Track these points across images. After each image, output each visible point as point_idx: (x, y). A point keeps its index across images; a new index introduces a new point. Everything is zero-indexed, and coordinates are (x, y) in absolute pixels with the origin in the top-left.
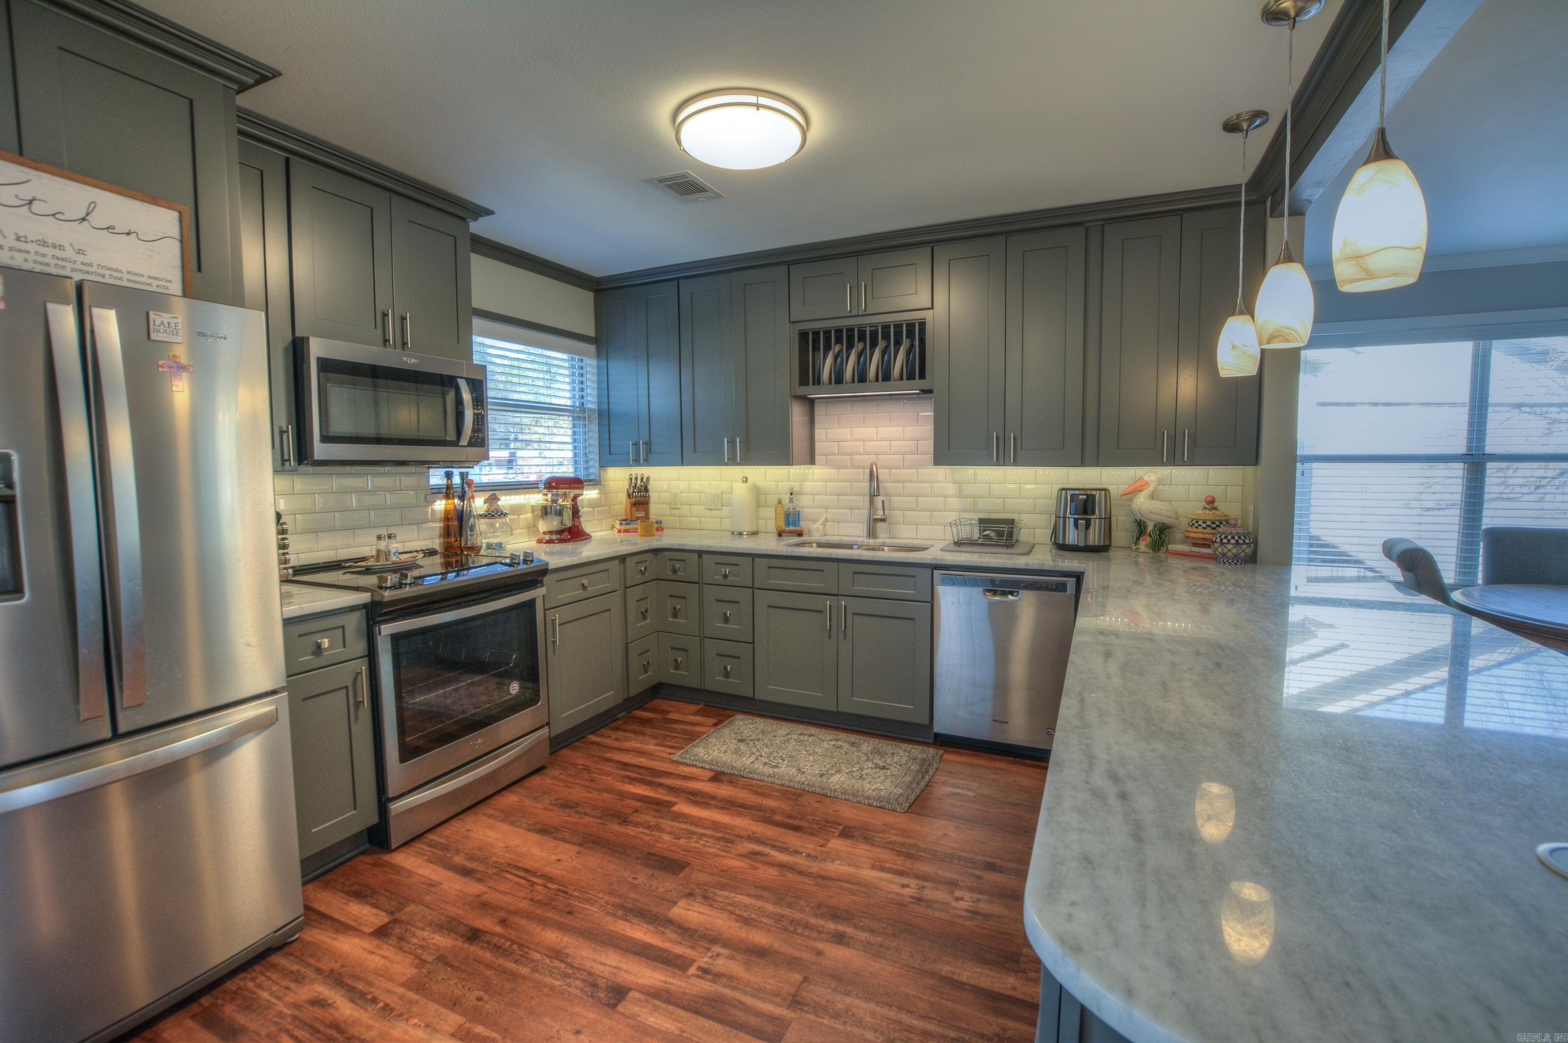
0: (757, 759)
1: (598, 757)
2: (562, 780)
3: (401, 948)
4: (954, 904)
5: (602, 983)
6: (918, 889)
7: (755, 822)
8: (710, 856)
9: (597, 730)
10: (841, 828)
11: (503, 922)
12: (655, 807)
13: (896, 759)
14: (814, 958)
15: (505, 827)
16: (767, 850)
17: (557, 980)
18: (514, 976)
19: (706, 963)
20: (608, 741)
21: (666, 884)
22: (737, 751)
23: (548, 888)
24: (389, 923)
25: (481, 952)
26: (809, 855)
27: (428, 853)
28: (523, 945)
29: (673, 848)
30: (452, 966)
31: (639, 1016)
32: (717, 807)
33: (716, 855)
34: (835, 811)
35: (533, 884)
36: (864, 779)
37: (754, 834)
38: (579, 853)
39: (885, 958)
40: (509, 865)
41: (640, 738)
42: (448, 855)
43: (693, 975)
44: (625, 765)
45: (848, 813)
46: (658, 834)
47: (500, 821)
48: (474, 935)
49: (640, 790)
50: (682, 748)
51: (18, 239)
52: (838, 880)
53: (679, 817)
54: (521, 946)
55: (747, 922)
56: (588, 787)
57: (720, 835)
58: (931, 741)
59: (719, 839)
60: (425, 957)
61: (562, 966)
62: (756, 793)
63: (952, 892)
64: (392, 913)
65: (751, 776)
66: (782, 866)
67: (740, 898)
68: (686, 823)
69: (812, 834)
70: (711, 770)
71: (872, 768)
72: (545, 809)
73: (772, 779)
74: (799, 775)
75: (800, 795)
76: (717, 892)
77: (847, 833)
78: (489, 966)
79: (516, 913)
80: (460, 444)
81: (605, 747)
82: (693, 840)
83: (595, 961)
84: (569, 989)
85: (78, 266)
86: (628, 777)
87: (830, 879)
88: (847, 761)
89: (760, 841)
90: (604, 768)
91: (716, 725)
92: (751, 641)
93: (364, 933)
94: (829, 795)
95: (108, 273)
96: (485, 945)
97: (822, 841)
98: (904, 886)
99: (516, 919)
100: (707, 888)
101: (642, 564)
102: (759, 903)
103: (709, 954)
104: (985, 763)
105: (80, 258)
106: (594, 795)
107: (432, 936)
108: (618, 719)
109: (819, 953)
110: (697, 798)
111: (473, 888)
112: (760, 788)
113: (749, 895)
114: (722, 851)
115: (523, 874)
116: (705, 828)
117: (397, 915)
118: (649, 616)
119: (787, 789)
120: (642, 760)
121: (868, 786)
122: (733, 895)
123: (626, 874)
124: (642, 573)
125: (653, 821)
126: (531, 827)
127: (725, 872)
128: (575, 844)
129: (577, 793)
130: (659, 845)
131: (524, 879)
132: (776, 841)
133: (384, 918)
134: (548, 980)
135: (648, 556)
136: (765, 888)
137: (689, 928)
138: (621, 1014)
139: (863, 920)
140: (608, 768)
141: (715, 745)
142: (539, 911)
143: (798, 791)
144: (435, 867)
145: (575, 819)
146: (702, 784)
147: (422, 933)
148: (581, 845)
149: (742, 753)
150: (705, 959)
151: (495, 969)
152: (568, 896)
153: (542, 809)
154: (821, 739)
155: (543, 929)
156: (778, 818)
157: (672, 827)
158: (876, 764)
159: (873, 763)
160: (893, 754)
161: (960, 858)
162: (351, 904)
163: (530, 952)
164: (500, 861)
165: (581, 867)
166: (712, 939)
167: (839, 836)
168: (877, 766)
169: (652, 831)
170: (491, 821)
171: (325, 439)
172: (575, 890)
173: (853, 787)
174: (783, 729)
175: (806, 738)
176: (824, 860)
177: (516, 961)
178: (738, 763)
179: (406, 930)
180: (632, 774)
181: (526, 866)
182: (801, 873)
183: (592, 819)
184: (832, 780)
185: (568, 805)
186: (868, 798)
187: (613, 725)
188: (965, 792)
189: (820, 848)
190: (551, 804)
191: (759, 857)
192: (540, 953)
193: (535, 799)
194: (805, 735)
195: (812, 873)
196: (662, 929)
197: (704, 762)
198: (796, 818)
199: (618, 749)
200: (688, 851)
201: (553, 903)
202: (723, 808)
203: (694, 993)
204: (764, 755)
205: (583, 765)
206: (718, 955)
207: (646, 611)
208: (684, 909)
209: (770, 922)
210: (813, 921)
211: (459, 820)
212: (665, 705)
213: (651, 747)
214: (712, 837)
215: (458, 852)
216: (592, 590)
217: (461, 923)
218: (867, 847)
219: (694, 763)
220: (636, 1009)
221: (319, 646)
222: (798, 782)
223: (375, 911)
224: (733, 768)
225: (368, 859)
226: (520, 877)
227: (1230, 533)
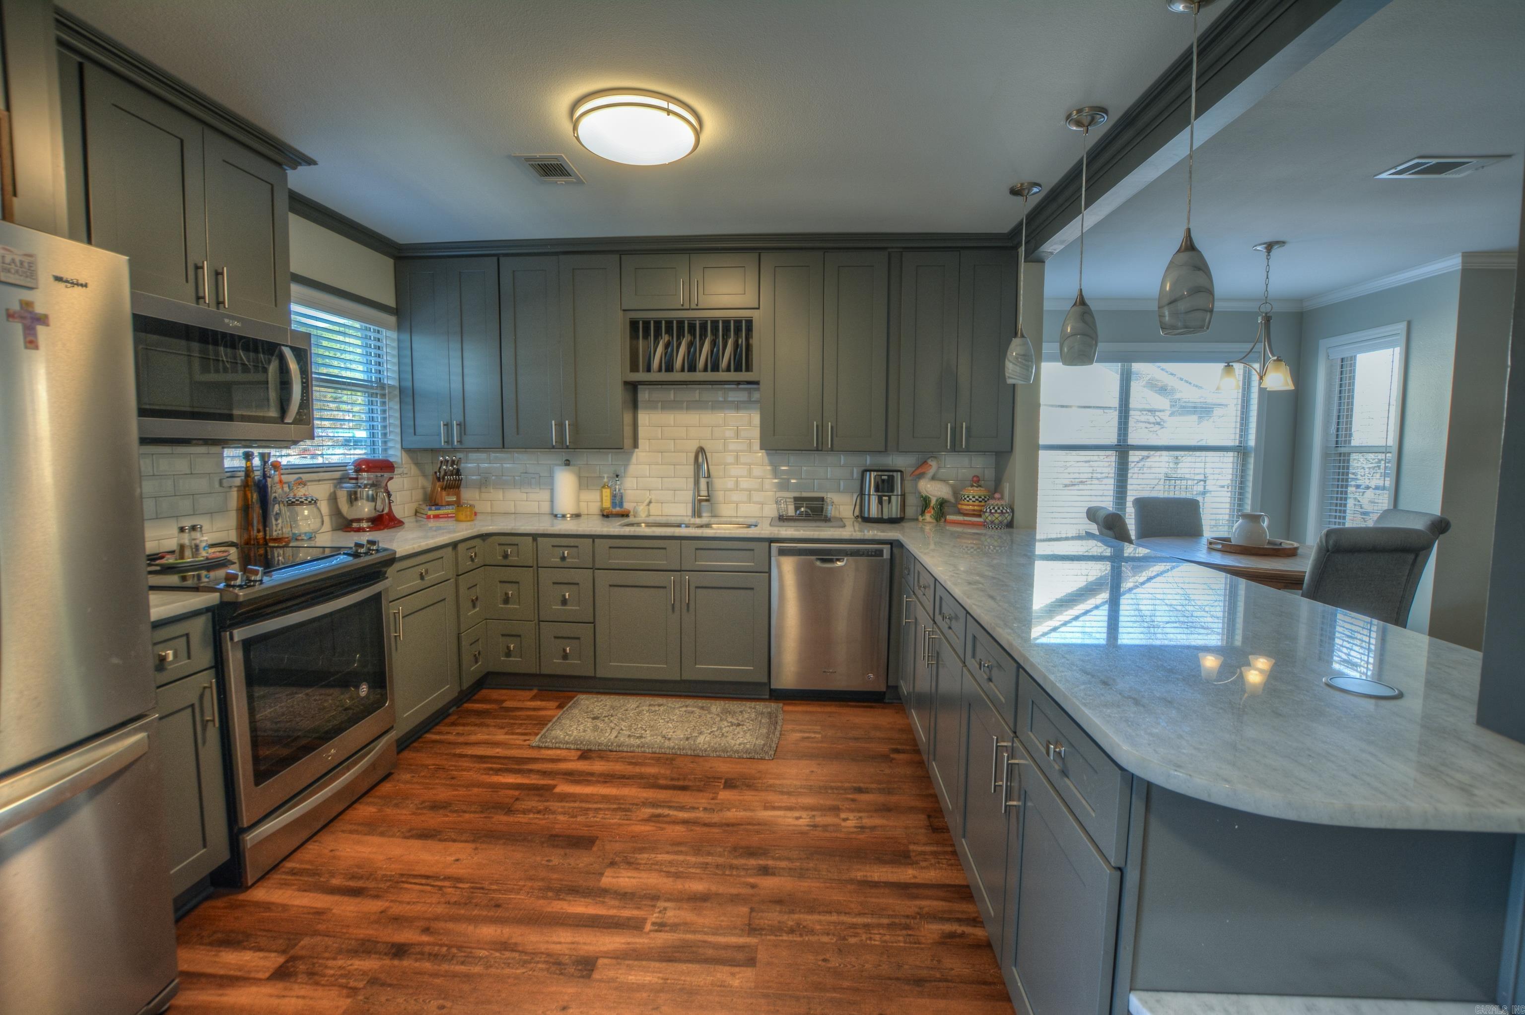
0: (619, 733)
1: (447, 754)
2: (417, 783)
3: (317, 983)
4: (843, 824)
5: (566, 960)
6: (810, 818)
7: (642, 790)
8: (615, 827)
9: (431, 729)
10: (723, 781)
11: (426, 930)
12: (536, 792)
13: (746, 716)
14: (750, 891)
15: (376, 840)
16: (666, 811)
17: (517, 969)
18: (468, 977)
19: (656, 918)
20: (451, 738)
21: (583, 860)
22: (595, 728)
23: (460, 888)
24: (287, 962)
25: (417, 964)
26: (705, 809)
27: (296, 882)
28: (462, 947)
29: (573, 826)
30: (390, 985)
31: (617, 978)
32: (598, 782)
33: (620, 825)
34: (711, 768)
35: (441, 888)
36: (727, 737)
37: (647, 799)
38: (476, 849)
39: (809, 878)
40: (402, 875)
41: (484, 729)
42: (322, 879)
43: (651, 931)
44: (482, 759)
45: (724, 768)
46: (551, 816)
47: (365, 834)
48: (399, 951)
49: (510, 779)
50: (537, 734)
52: (742, 825)
53: (563, 797)
54: (460, 948)
55: (677, 876)
56: (451, 785)
57: (615, 806)
58: (767, 697)
59: (614, 810)
60: (352, 984)
61: (516, 955)
62: (630, 763)
63: (838, 816)
64: (284, 952)
65: (621, 749)
66: (685, 822)
67: (661, 857)
68: (575, 801)
69: (700, 790)
70: (577, 749)
71: (728, 726)
72: (414, 814)
73: (643, 749)
74: (667, 741)
75: (672, 759)
76: (636, 855)
77: (730, 784)
78: (435, 975)
79: (437, 918)
80: (285, 421)
81: (449, 743)
82: (591, 816)
83: (547, 942)
84: (535, 973)
86: (491, 769)
87: (733, 825)
88: (705, 723)
89: (654, 804)
90: (460, 764)
91: (560, 707)
92: (591, 620)
93: (260, 980)
94: (701, 755)
96: (419, 956)
97: (711, 795)
98: (798, 818)
99: (442, 925)
100: (626, 855)
101: (471, 550)
102: (681, 858)
103: (657, 910)
104: (818, 709)
106: (462, 792)
107: (349, 962)
108: (449, 715)
109: (753, 886)
110: (572, 776)
111: (373, 906)
112: (634, 758)
113: (668, 853)
114: (623, 820)
115: (424, 881)
116: (596, 803)
117: (292, 952)
118: (478, 603)
119: (659, 756)
120: (498, 750)
121: (733, 742)
122: (653, 856)
123: (538, 859)
124: (472, 560)
125: (541, 806)
126: (408, 834)
127: (634, 837)
128: (466, 841)
129: (443, 794)
130: (557, 826)
131: (428, 885)
132: (670, 802)
133: (275, 960)
134: (507, 971)
135: (478, 541)
136: (679, 844)
137: (626, 893)
138: (601, 981)
139: (777, 852)
140: (465, 764)
141: (571, 726)
142: (462, 912)
143: (669, 756)
144: (311, 895)
145: (452, 818)
146: (573, 763)
147: (334, 962)
148: (474, 841)
149: (602, 730)
150: (655, 915)
151: (442, 976)
152: (486, 892)
153: (410, 815)
154: (671, 707)
155: (475, 927)
156: (662, 782)
157: (563, 807)
158: (731, 722)
159: (728, 722)
160: (741, 712)
161: (832, 788)
162: (223, 954)
163: (473, 951)
164: (389, 873)
165: (484, 862)
166: (653, 897)
167: (724, 788)
168: (732, 724)
169: (544, 815)
170: (354, 836)
172: (491, 884)
173: (720, 744)
174: (632, 703)
175: (657, 708)
176: (721, 810)
177: (463, 963)
178: (603, 739)
179: (314, 964)
180: (494, 766)
181: (423, 873)
182: (706, 825)
183: (472, 815)
184: (698, 741)
185: (436, 806)
186: (737, 752)
187: (447, 721)
188: (813, 735)
189: (712, 801)
190: (418, 809)
191: (661, 818)
192: (485, 949)
193: (397, 806)
194: (655, 705)
195: (716, 823)
196: (601, 899)
197: (567, 743)
198: (678, 779)
199: (466, 744)
200: (590, 826)
201: (474, 901)
202: (606, 782)
203: (659, 945)
204: (624, 728)
205: (433, 765)
206: (665, 909)
207: (477, 599)
208: (613, 877)
209: (698, 871)
210: (735, 862)
211: (315, 842)
212: (495, 694)
213: (501, 736)
214: (608, 809)
215: (332, 875)
216: (429, 580)
217: (378, 942)
218: (753, 793)
219: (557, 745)
220: (611, 974)
221: (163, 659)
222: (669, 748)
223: (261, 954)
224: (600, 744)
225: (220, 903)
226: (422, 884)
227: (997, 505)
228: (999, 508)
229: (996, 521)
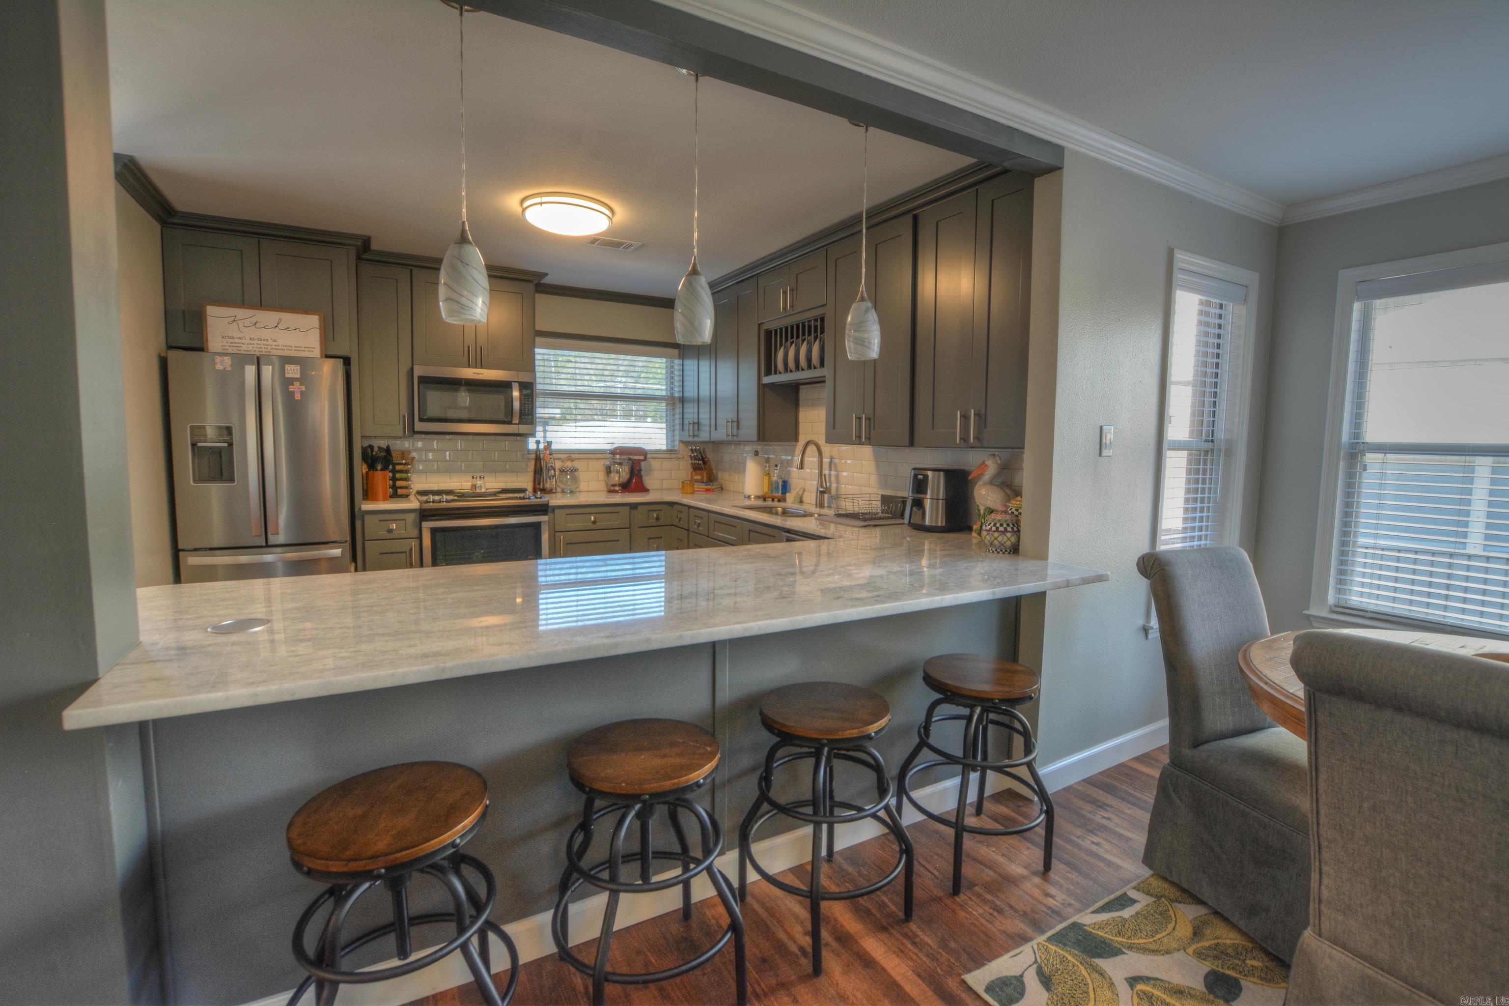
51: (251, 339)
80: (513, 422)
85: (274, 347)
95: (286, 348)
105: (275, 343)
124: (656, 519)
135: (664, 507)
171: (421, 420)
216: (599, 525)
227: (993, 520)
228: (1001, 525)
229: (996, 542)
